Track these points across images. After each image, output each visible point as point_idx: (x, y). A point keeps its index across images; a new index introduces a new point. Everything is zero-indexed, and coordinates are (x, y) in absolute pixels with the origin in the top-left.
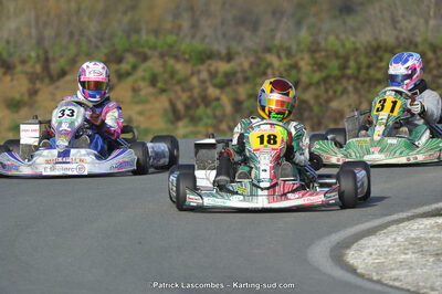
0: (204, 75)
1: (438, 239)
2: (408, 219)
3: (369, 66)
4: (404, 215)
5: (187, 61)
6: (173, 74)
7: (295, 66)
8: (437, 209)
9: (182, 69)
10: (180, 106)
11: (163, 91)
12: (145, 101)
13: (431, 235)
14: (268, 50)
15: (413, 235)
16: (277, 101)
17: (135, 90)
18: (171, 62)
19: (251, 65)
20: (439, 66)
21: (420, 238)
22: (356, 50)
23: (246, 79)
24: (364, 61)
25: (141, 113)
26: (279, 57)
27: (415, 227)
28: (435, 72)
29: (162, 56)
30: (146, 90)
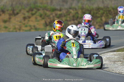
0: (54, 15)
1: (115, 58)
2: (107, 52)
3: (97, 13)
4: (106, 51)
5: (49, 11)
6: (46, 14)
7: (77, 13)
8: (114, 50)
9: (48, 13)
10: (48, 23)
11: (43, 19)
12: (39, 21)
13: (113, 57)
14: (70, 8)
15: (108, 57)
16: (58, 27)
17: (36, 18)
18: (45, 11)
19: (66, 12)
20: (114, 13)
21: (110, 57)
22: (93, 9)
23: (65, 16)
24: (95, 12)
25: (38, 24)
26: (73, 10)
27: (109, 54)
28: (114, 15)
29: (43, 9)
30: (39, 18)
